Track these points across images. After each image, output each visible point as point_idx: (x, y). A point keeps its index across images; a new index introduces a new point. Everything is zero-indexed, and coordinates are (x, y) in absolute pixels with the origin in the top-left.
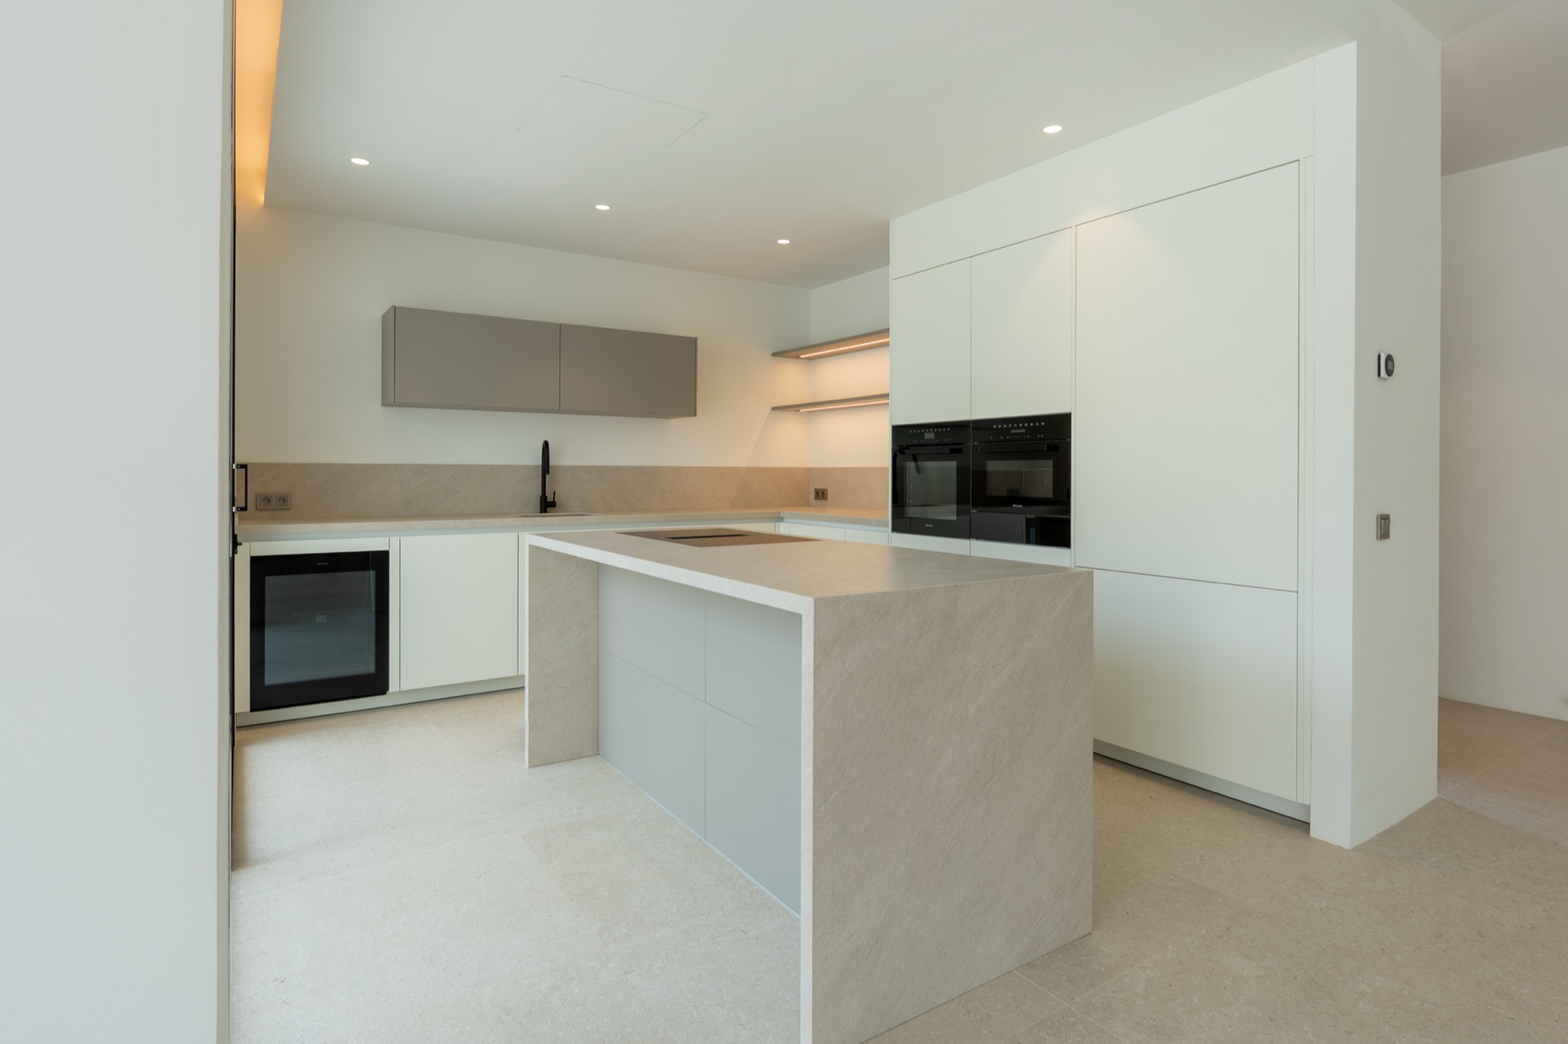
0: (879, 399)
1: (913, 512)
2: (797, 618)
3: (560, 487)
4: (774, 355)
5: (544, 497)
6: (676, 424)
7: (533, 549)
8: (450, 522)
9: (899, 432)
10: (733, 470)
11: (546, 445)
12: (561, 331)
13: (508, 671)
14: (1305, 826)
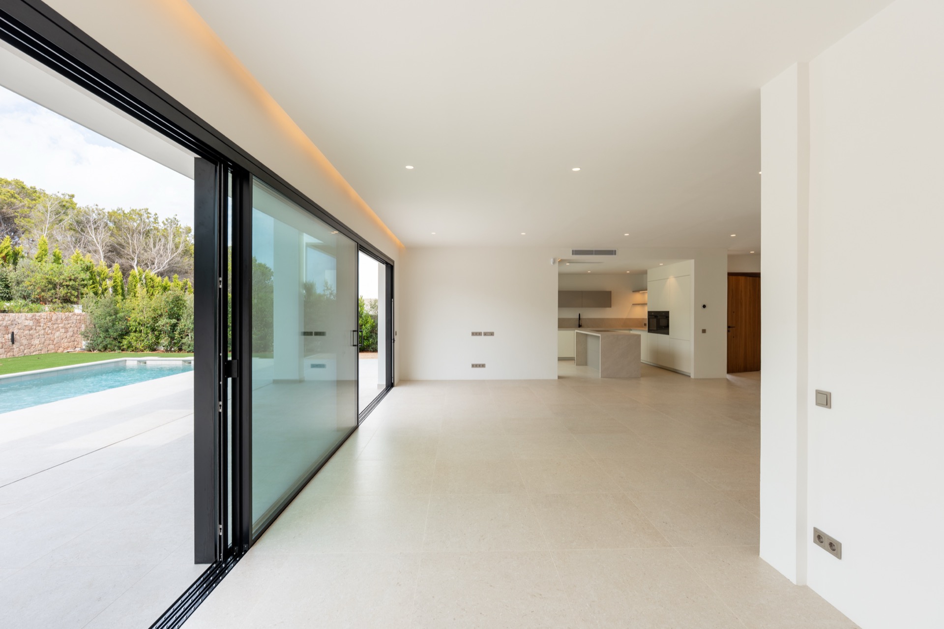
0: (644, 304)
1: (651, 329)
2: (599, 337)
3: (582, 323)
4: (633, 292)
5: (579, 324)
6: (608, 309)
7: (577, 333)
8: (571, 329)
9: (649, 313)
10: (622, 319)
11: (579, 314)
12: (582, 292)
13: (572, 356)
14: (690, 376)
